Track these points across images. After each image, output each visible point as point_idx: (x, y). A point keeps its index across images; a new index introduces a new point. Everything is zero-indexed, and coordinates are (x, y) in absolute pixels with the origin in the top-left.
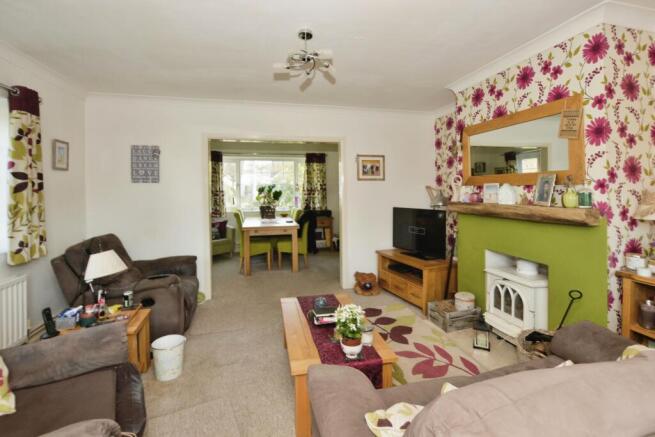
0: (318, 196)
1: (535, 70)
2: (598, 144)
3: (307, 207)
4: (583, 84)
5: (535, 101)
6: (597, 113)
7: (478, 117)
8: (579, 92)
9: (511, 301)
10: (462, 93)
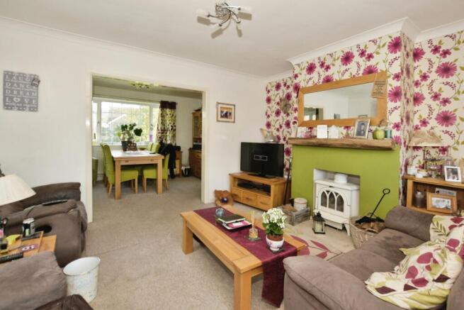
0: (169, 135)
1: (354, 54)
2: (396, 102)
3: (161, 143)
4: (387, 66)
5: (354, 73)
6: (396, 84)
7: (311, 82)
8: (384, 70)
9: (334, 201)
10: (299, 65)
